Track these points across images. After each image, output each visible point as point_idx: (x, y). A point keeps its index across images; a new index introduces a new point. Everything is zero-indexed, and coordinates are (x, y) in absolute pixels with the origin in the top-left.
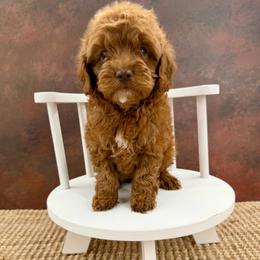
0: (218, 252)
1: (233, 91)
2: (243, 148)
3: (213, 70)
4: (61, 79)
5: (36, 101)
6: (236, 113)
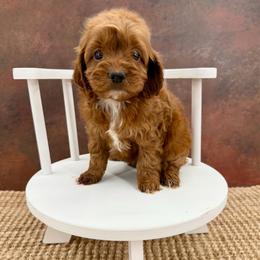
0: (207, 244)
1: (229, 72)
3: (209, 49)
4: (45, 51)
5: (15, 78)
6: (230, 96)
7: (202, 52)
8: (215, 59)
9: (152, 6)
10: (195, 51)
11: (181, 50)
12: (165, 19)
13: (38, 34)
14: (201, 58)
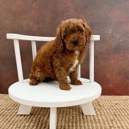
0: (108, 116)
1: (121, 41)
2: (124, 69)
3: (111, 29)
4: (35, 29)
6: (121, 52)
7: (108, 31)
8: (114, 34)
9: (85, 9)
10: (105, 30)
11: (98, 29)
12: (91, 15)
13: (32, 22)
14: (107, 34)
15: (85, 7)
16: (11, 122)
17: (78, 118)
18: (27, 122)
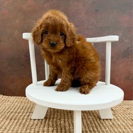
8: (124, 39)
9: (96, 13)
15: (96, 10)
16: (26, 126)
17: (96, 122)
18: (44, 126)
